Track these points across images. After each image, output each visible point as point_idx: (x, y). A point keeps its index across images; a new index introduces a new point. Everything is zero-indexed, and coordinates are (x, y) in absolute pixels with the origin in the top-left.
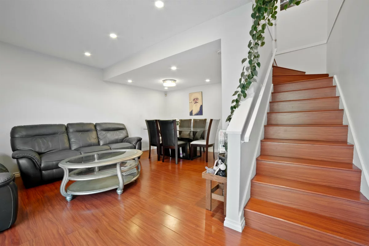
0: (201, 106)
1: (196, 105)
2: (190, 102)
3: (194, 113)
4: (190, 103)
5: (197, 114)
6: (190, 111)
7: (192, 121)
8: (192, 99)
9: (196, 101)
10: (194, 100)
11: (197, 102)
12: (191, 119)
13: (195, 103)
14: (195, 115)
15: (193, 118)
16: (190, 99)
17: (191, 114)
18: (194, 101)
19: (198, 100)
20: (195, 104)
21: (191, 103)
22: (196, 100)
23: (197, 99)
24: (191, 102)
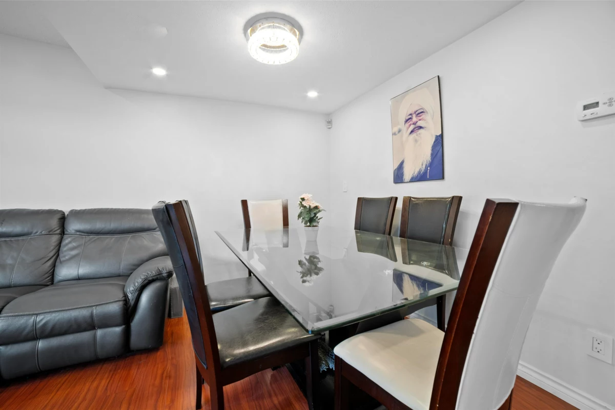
0: (439, 141)
1: (416, 141)
2: (396, 129)
3: (408, 174)
4: (394, 134)
5: (421, 178)
6: (396, 167)
7: (400, 205)
8: (403, 116)
9: (414, 124)
10: (407, 121)
11: (421, 127)
12: (396, 198)
13: (412, 132)
14: (414, 180)
15: (403, 191)
16: (394, 123)
17: (398, 178)
18: (407, 125)
19: (423, 116)
20: (414, 135)
21: (399, 135)
22: (415, 119)
23: (420, 113)
24: (400, 131)
